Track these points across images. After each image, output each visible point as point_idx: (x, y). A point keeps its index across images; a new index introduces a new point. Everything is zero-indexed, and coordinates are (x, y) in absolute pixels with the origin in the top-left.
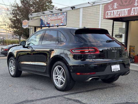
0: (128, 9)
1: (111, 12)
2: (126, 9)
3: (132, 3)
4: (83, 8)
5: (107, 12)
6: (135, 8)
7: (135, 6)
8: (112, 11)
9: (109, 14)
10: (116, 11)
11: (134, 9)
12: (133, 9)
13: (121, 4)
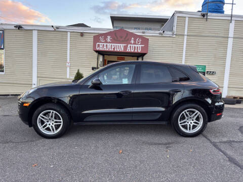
0: (123, 45)
1: (103, 45)
2: (121, 45)
3: (128, 40)
4: (38, 30)
5: (98, 43)
6: (132, 45)
7: (131, 44)
8: (105, 44)
9: (100, 46)
10: (110, 44)
11: (130, 47)
12: (129, 45)
13: (116, 38)
